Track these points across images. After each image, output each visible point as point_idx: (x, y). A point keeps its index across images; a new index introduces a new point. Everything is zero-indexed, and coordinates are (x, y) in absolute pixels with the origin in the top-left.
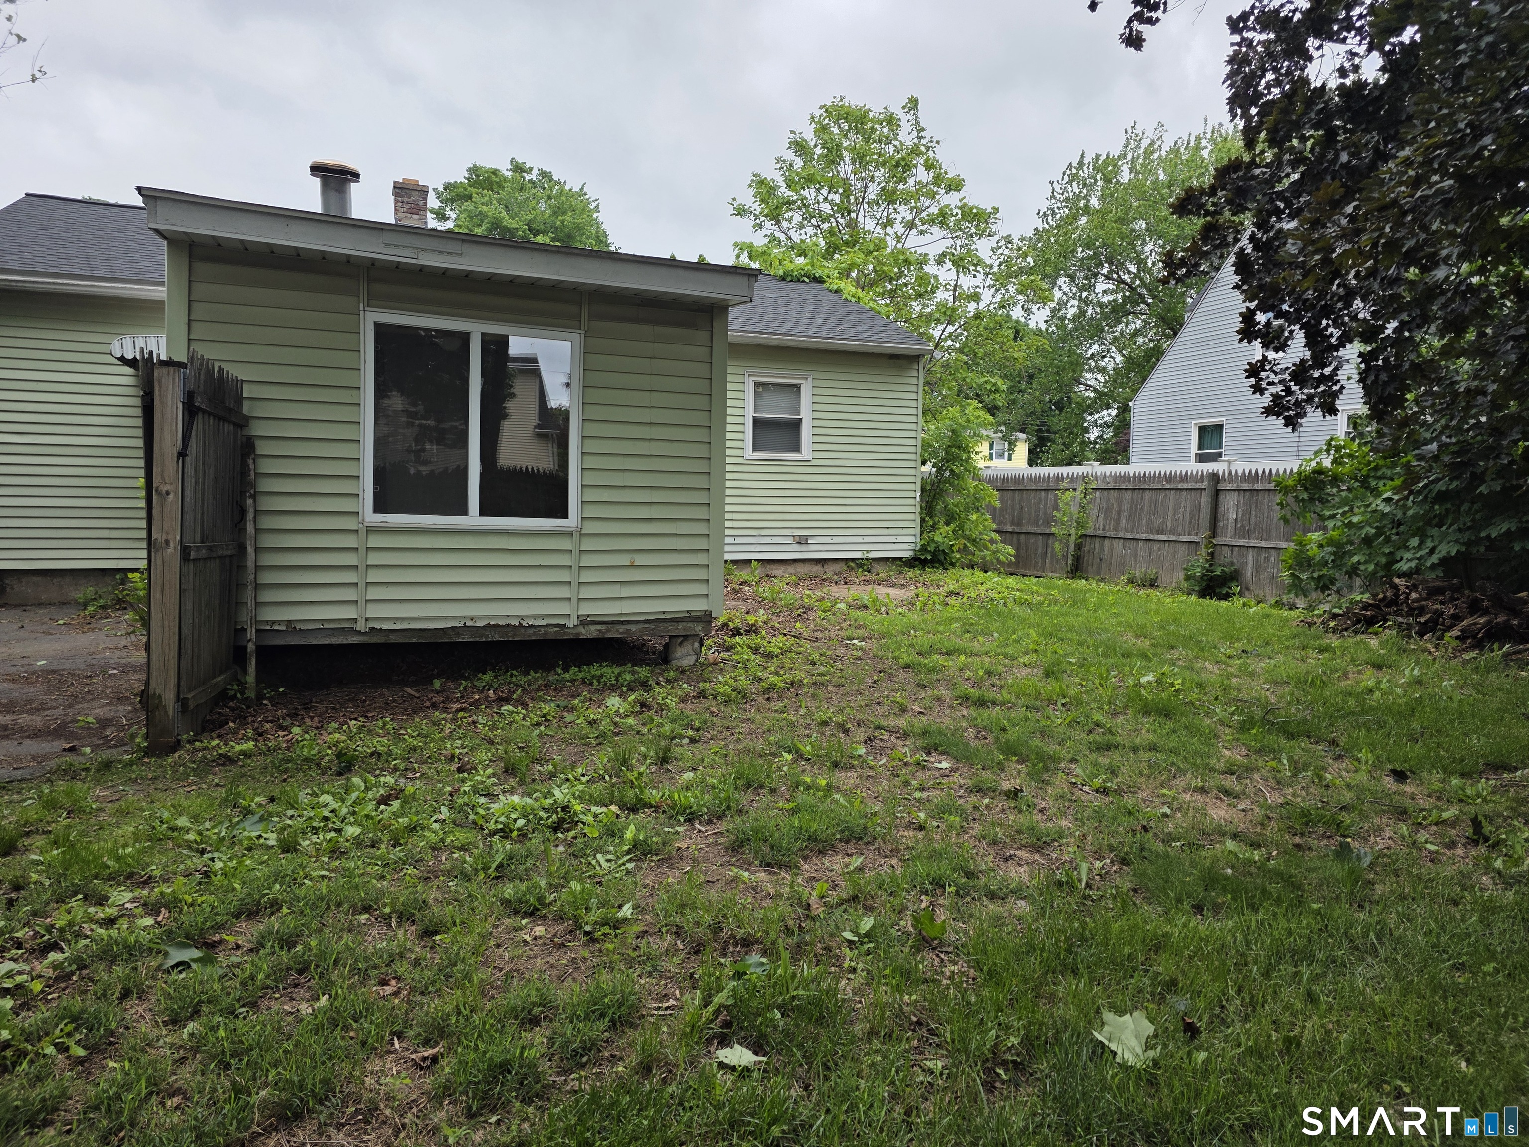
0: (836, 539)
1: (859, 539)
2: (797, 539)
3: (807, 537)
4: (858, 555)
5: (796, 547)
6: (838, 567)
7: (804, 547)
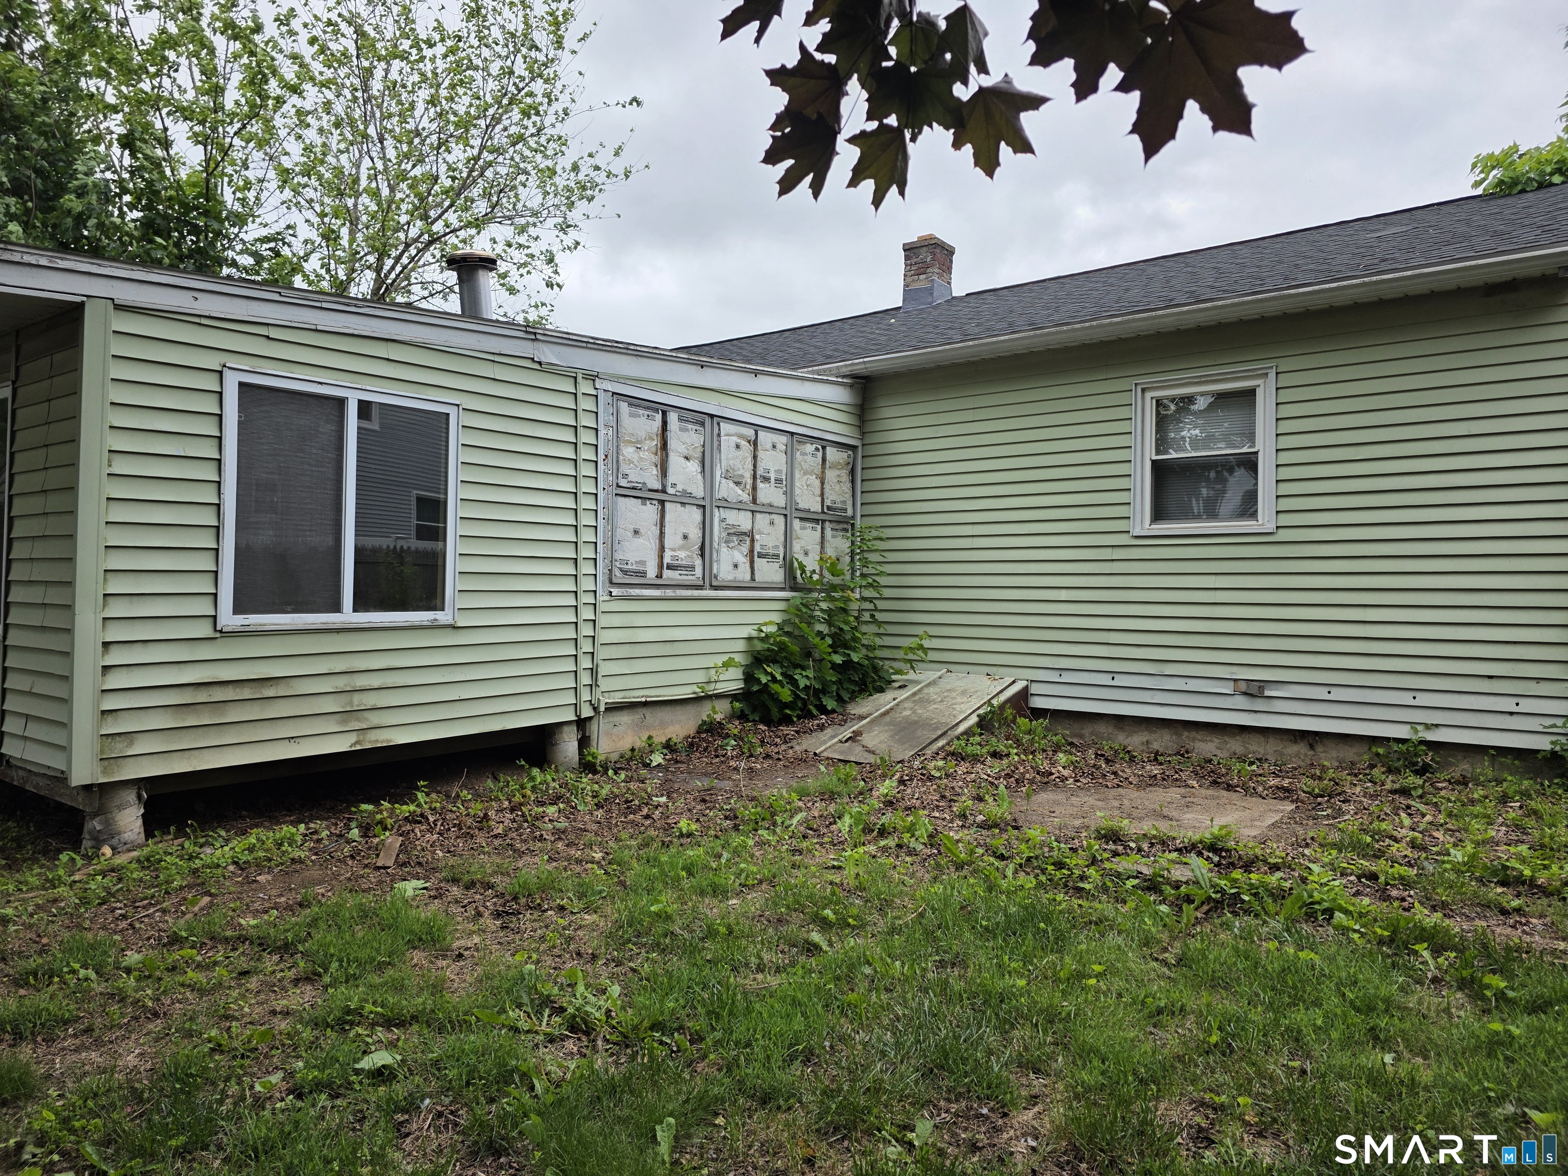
0: (1337, 694)
1: (1406, 698)
2: (1243, 686)
3: (1263, 684)
4: (1402, 732)
5: (1241, 702)
6: (1349, 753)
7: (1260, 705)
